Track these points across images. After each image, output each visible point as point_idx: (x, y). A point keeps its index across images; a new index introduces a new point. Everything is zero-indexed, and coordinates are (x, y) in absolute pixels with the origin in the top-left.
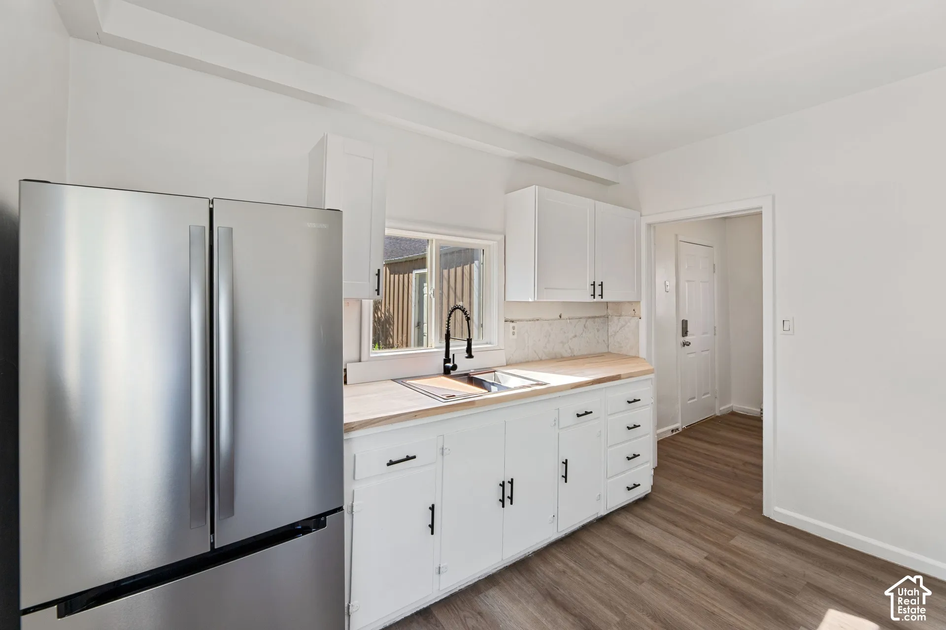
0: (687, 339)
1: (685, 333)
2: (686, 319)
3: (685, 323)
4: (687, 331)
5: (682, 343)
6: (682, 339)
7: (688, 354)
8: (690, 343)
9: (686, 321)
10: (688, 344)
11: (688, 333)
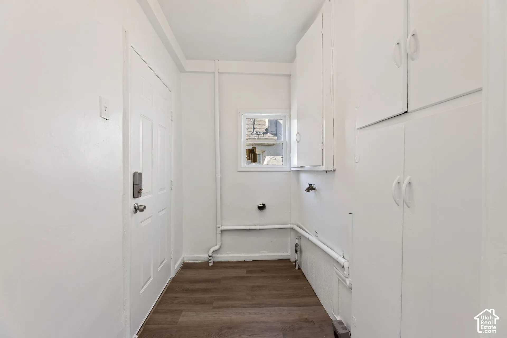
0: (140, 201)
1: (137, 192)
2: (139, 171)
3: (137, 177)
4: (141, 189)
5: (133, 208)
6: (133, 202)
7: (141, 222)
8: (145, 207)
9: (140, 174)
10: (142, 208)
11: (143, 192)
